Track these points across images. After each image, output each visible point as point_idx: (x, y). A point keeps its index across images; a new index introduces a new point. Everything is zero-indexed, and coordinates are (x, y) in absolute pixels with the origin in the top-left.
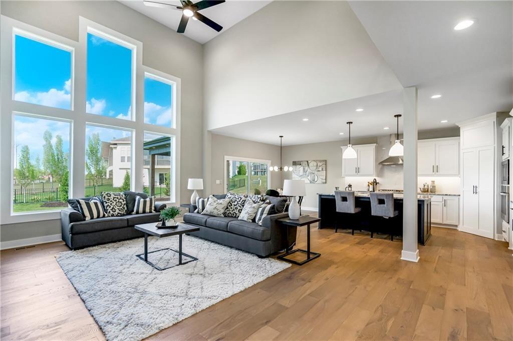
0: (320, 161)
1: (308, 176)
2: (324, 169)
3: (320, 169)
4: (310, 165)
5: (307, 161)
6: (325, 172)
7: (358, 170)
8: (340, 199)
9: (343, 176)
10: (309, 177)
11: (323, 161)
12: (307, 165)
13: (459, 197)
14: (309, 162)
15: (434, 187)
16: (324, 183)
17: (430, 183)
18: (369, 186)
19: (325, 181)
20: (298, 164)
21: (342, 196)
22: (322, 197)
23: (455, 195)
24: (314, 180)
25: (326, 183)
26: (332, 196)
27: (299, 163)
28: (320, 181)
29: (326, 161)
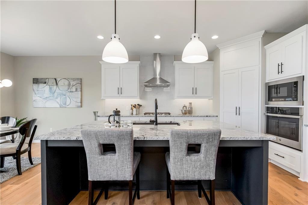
0: (74, 80)
1: (57, 98)
2: (79, 90)
3: (74, 89)
4: (59, 84)
5: (55, 79)
6: (80, 92)
7: (120, 91)
8: (97, 150)
9: (102, 98)
10: (58, 100)
11: (78, 79)
12: (55, 83)
13: (216, 118)
14: (58, 80)
15: (191, 108)
16: (78, 107)
17: (187, 105)
18: (132, 109)
19: (80, 104)
20: (42, 83)
21: (101, 142)
22: (50, 145)
23: (213, 116)
24: (65, 104)
25: (81, 106)
26: (76, 141)
27: (43, 81)
28: (73, 105)
29: (81, 79)
